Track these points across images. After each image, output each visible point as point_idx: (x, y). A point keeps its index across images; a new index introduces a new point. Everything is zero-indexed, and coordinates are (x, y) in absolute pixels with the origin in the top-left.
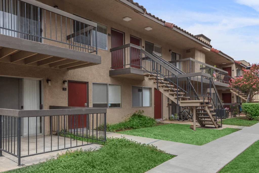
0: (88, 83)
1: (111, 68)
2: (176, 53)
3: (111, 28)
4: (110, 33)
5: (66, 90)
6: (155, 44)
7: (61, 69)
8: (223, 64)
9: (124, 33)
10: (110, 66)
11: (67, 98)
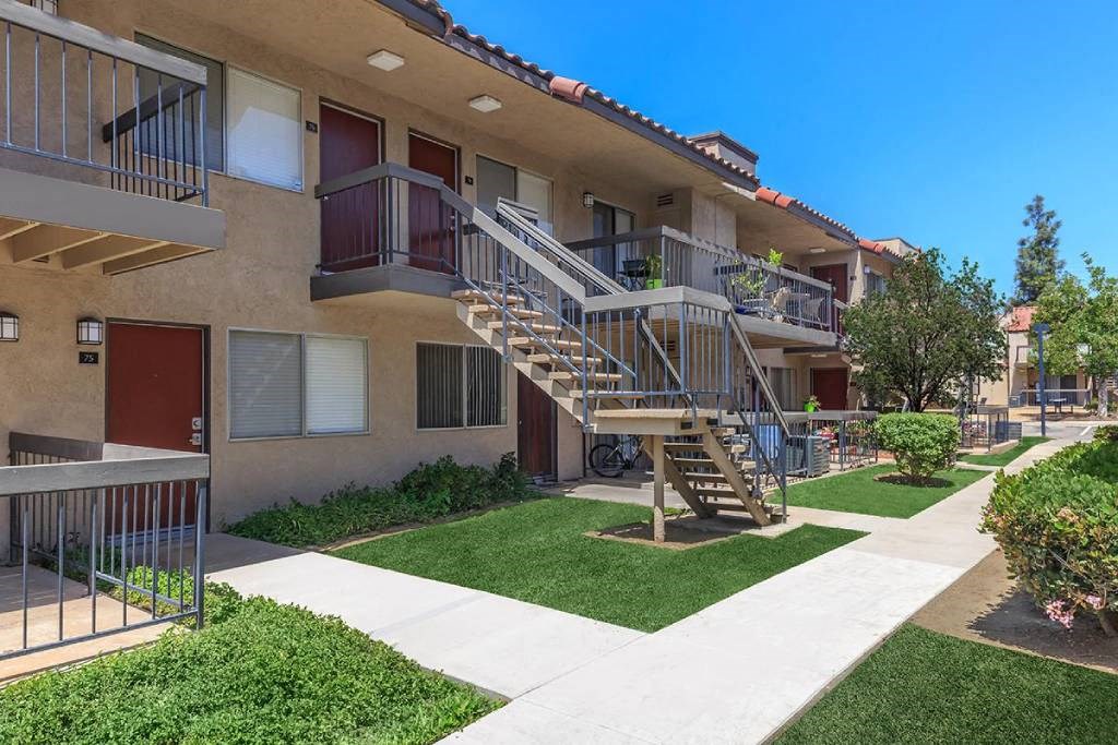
0: (207, 329)
1: (317, 266)
2: (615, 205)
3: (322, 99)
4: (316, 119)
5: (96, 361)
6: (519, 167)
7: (68, 271)
8: (813, 251)
9: (383, 121)
10: (315, 257)
11: (102, 398)
